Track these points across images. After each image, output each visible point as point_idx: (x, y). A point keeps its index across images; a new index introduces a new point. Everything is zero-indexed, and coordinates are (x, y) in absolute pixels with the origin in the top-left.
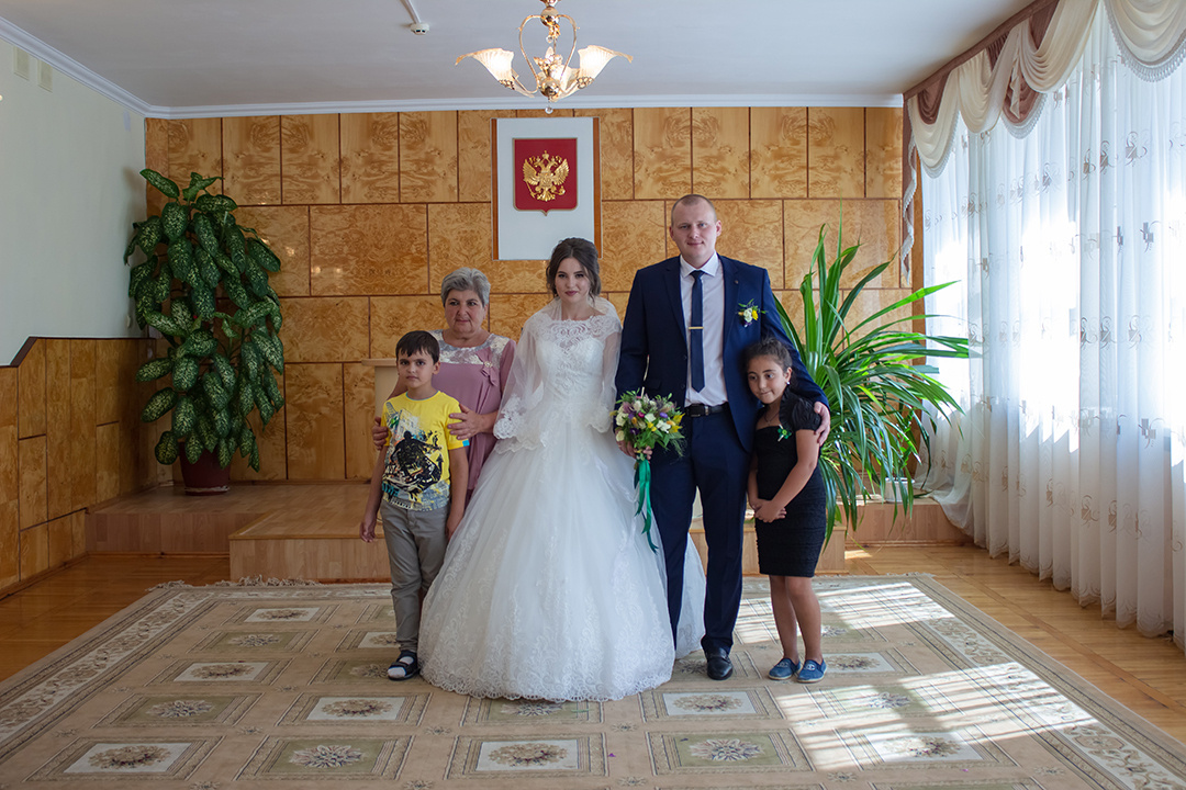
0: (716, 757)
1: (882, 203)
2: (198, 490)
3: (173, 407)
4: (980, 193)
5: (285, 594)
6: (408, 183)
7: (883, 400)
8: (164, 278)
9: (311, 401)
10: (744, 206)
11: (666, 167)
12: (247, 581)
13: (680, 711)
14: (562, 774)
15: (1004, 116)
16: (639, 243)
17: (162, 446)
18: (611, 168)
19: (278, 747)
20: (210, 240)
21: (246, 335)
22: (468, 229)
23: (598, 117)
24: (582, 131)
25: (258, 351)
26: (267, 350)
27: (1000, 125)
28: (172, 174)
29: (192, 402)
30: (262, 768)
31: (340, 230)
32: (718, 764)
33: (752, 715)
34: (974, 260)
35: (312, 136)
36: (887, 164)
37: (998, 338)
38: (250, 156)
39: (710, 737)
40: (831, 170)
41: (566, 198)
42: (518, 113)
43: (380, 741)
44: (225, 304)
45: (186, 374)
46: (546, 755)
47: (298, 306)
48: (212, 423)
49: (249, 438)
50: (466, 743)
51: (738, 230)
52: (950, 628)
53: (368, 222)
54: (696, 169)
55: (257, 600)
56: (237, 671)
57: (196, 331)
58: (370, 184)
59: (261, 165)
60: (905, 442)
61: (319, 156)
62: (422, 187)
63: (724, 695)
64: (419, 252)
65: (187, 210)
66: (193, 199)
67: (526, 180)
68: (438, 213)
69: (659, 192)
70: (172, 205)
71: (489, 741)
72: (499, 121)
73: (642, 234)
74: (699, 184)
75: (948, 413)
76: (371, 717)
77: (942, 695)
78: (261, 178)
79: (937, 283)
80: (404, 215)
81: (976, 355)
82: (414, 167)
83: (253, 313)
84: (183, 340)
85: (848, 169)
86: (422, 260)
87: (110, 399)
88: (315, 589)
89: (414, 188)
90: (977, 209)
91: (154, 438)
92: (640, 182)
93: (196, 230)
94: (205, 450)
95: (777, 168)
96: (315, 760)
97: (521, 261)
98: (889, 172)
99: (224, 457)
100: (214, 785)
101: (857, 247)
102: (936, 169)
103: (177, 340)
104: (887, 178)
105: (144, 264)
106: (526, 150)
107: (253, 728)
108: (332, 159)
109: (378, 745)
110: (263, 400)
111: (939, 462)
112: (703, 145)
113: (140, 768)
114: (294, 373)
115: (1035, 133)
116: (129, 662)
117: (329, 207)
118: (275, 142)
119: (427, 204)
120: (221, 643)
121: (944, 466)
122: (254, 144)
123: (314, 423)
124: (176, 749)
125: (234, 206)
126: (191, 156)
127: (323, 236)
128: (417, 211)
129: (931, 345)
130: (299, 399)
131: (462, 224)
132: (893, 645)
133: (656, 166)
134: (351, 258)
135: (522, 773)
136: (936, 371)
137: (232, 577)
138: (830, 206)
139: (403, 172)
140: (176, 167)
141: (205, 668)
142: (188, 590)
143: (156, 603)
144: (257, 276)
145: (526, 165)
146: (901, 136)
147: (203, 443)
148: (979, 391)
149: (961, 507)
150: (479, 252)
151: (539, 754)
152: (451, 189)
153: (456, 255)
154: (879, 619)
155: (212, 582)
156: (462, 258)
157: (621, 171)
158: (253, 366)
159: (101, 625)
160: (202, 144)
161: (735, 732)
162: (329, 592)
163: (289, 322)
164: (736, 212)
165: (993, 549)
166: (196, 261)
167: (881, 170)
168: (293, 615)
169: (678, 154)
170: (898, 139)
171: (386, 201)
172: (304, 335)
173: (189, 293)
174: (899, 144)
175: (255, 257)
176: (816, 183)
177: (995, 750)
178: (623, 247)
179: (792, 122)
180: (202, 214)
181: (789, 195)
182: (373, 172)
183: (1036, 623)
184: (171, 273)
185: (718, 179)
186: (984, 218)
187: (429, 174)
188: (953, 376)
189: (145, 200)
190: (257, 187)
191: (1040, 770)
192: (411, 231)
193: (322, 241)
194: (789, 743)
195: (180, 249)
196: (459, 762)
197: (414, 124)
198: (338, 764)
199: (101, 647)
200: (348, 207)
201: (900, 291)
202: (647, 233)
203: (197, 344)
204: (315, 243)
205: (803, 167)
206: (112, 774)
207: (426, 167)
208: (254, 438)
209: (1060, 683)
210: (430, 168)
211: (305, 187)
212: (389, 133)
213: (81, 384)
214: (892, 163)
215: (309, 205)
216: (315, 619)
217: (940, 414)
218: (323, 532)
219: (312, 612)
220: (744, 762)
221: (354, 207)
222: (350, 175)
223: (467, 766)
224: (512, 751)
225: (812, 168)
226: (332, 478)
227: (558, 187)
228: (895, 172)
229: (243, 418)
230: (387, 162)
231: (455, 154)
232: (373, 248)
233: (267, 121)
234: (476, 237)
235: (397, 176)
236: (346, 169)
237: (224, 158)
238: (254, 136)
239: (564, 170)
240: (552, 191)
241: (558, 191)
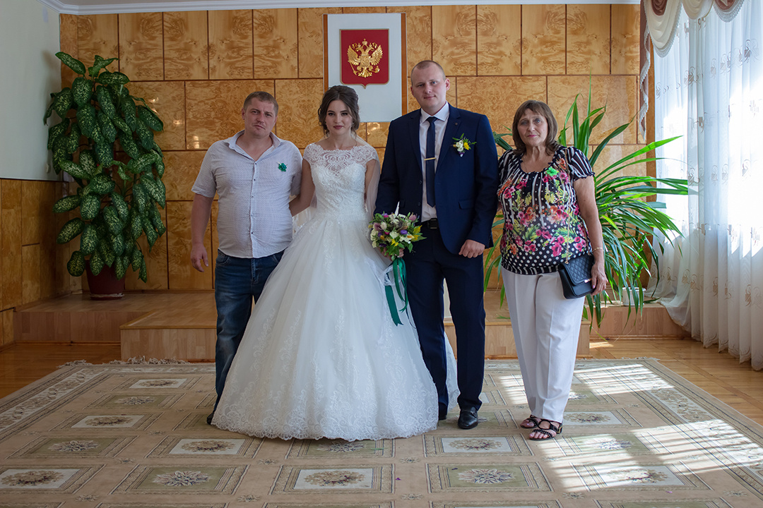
0: (478, 481)
1: (623, 79)
2: (100, 296)
3: (81, 232)
4: (697, 66)
5: (161, 370)
6: (260, 64)
7: (623, 229)
8: (74, 135)
9: (186, 229)
10: (517, 81)
11: (456, 51)
12: (134, 360)
13: (454, 450)
14: (359, 492)
15: (716, 5)
17: (73, 262)
18: (415, 52)
19: (145, 472)
20: (110, 107)
21: (136, 178)
22: (305, 98)
23: (405, 13)
24: (392, 24)
25: (146, 191)
26: (152, 189)
27: (713, 13)
28: (80, 57)
29: (95, 228)
30: (132, 486)
31: (209, 99)
32: (480, 486)
33: (508, 453)
34: (693, 120)
35: (187, 28)
36: (628, 49)
37: (710, 178)
38: (140, 43)
39: (474, 467)
40: (583, 53)
41: (380, 76)
42: (343, 10)
43: (223, 469)
44: (121, 155)
45: (90, 207)
46: (348, 479)
47: (176, 157)
48: (110, 244)
49: (139, 257)
50: (288, 470)
51: (512, 100)
52: (667, 395)
53: (230, 94)
54: (480, 52)
55: (139, 373)
56: (120, 421)
57: (99, 175)
58: (231, 64)
59: (148, 50)
60: (639, 259)
61: (193, 43)
62: (271, 67)
63: (488, 439)
65: (92, 84)
66: (96, 75)
67: (350, 61)
68: (283, 87)
69: (451, 70)
70: (80, 80)
71: (306, 469)
72: (329, 16)
74: (482, 64)
75: (672, 238)
76: (218, 452)
77: (659, 443)
78: (149, 60)
79: (665, 138)
81: (694, 193)
82: (265, 52)
83: (142, 162)
84: (89, 182)
85: (597, 52)
87: (32, 226)
88: (186, 366)
89: (265, 68)
90: (695, 79)
91: (67, 256)
93: (99, 99)
94: (105, 266)
95: (542, 52)
96: (172, 481)
98: (629, 55)
99: (119, 271)
100: (94, 497)
101: (603, 113)
102: (664, 50)
103: (84, 182)
104: (628, 59)
105: (59, 125)
106: (350, 38)
107: (127, 459)
108: (202, 45)
109: (221, 472)
110: (150, 228)
111: (666, 278)
112: (485, 34)
113: (39, 486)
114: (174, 208)
115: (740, 16)
116: (39, 415)
117: (200, 82)
118: (159, 32)
119: (275, 79)
120: (110, 403)
121: (669, 279)
122: (143, 34)
123: (188, 246)
124: (68, 474)
125: (127, 80)
126: (95, 43)
127: (195, 104)
128: (267, 85)
129: (660, 185)
130: (178, 228)
131: (301, 95)
132: (622, 406)
133: (450, 50)
134: (217, 121)
135: (329, 490)
136: (664, 206)
137: (122, 357)
138: (583, 81)
139: (256, 56)
140: (84, 52)
141: (96, 419)
142: (88, 367)
143: (63, 375)
144: (145, 134)
145: (350, 50)
146: (639, 26)
147: (103, 260)
148: (696, 220)
149: (681, 310)
151: (343, 478)
152: (293, 69)
153: (297, 119)
154: (613, 389)
155: (107, 362)
156: (301, 121)
157: (422, 54)
158: (141, 202)
159: (22, 390)
160: (104, 35)
161: (494, 464)
162: (195, 369)
163: (170, 170)
164: (510, 85)
165: (706, 342)
166: (98, 122)
167: (623, 53)
168: (166, 383)
169: (466, 41)
170: (637, 29)
171: (244, 77)
172: (181, 180)
173: (93, 146)
174: (637, 33)
175: (144, 120)
176: (572, 63)
177: (695, 479)
179: (554, 16)
180: (103, 86)
181: (552, 72)
182: (233, 55)
183: (736, 393)
184: (79, 131)
185: (497, 60)
186: (701, 86)
187: (277, 56)
188: (677, 209)
189: (60, 77)
190: (145, 67)
191: (728, 493)
193: (195, 108)
194: (535, 472)
195: (86, 112)
196: (282, 483)
197: (264, 19)
198: (189, 484)
199: (19, 405)
200: (214, 82)
201: (637, 146)
203: (100, 184)
204: (189, 110)
205: (562, 51)
206: (17, 490)
207: (274, 51)
208: (143, 257)
209: (750, 433)
210: (276, 53)
211: (182, 67)
212: (245, 25)
213: (9, 213)
214: (631, 47)
215: (185, 81)
216: (183, 387)
217: (666, 240)
218: (191, 324)
219: (181, 382)
220: (498, 485)
221: (219, 82)
222: (216, 57)
223: (288, 486)
224: (322, 476)
225: (570, 52)
226: (203, 288)
227: (374, 67)
228: (635, 54)
229: (134, 241)
230: (244, 48)
231: (296, 41)
232: (234, 114)
233: (153, 17)
234: (312, 105)
235: (252, 59)
236: (213, 53)
237: (120, 45)
238: (143, 28)
239: (379, 54)
240: (370, 70)
241: (374, 69)
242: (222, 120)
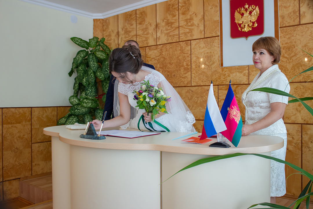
6: (183, 31)
16: (303, 51)
18: (285, 7)
22: (209, 51)
31: (157, 57)
35: (146, 16)
38: (127, 29)
53: (167, 52)
58: (168, 34)
62: (188, 33)
64: (187, 65)
67: (236, 21)
68: (196, 45)
73: (305, 46)
80: (181, 47)
82: (185, 23)
86: (188, 69)
89: (185, 34)
92: (304, 13)
97: (234, 66)
108: (153, 26)
117: (152, 47)
118: (134, 21)
119: (191, 40)
122: (128, 24)
126: (109, 32)
127: (150, 60)
128: (187, 45)
131: (206, 49)
139: (181, 26)
140: (105, 37)
150: (214, 63)
152: (201, 32)
153: (203, 65)
156: (206, 67)
157: (291, 8)
160: (113, 27)
171: (174, 41)
178: (293, 54)
182: (169, 28)
187: (192, 25)
192: (184, 55)
197: (185, 2)
200: (159, 46)
202: (308, 44)
207: (190, 22)
210: (192, 23)
211: (144, 39)
212: (175, 8)
221: (162, 45)
222: (160, 31)
227: (253, 23)
230: (174, 22)
231: (202, 13)
232: (169, 64)
233: (132, 13)
234: (212, 55)
235: (178, 29)
236: (159, 28)
237: (119, 31)
238: (128, 20)
239: (257, 12)
240: (250, 25)
241: (253, 25)
242: (163, 69)
